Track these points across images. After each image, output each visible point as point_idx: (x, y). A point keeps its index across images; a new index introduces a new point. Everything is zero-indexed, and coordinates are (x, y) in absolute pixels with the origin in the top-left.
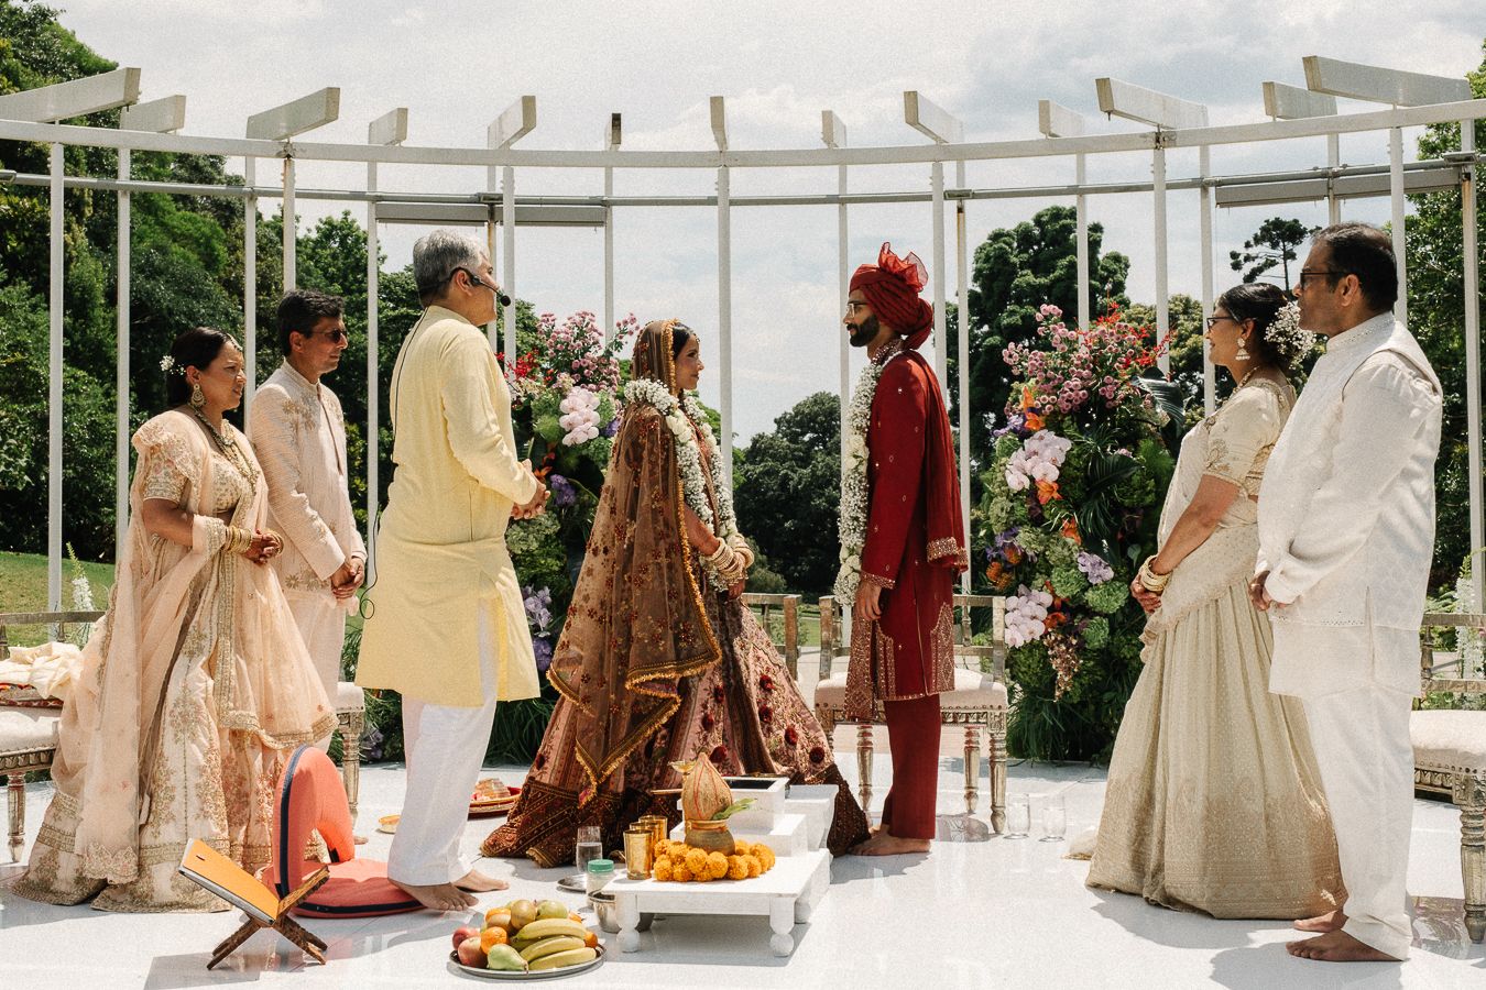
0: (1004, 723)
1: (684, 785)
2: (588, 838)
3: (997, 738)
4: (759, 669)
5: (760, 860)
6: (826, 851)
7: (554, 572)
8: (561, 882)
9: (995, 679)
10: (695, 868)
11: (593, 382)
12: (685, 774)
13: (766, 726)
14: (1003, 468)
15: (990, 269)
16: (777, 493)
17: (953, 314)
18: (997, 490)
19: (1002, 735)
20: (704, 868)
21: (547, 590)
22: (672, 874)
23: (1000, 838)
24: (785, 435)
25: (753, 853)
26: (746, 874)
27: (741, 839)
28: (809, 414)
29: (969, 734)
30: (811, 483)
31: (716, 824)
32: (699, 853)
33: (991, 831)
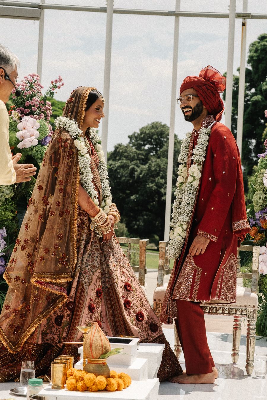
0: (256, 315)
1: (84, 340)
2: (28, 367)
3: (252, 323)
4: (123, 279)
5: (124, 381)
6: (157, 379)
7: (9, 219)
8: (12, 390)
9: (252, 291)
10: (89, 384)
11: (37, 114)
12: (85, 333)
13: (128, 310)
14: (261, 175)
15: (258, 56)
16: (127, 178)
17: (236, 81)
18: (258, 187)
19: (254, 322)
20: (94, 384)
21: (5, 229)
22: (76, 387)
23: (250, 378)
24: (134, 145)
25: (120, 377)
26: (116, 388)
27: (114, 370)
28: (149, 134)
29: (236, 321)
30: (147, 174)
31: (101, 361)
32: (91, 376)
33: (245, 374)
